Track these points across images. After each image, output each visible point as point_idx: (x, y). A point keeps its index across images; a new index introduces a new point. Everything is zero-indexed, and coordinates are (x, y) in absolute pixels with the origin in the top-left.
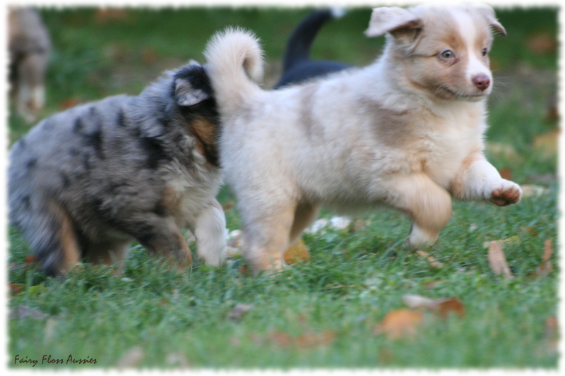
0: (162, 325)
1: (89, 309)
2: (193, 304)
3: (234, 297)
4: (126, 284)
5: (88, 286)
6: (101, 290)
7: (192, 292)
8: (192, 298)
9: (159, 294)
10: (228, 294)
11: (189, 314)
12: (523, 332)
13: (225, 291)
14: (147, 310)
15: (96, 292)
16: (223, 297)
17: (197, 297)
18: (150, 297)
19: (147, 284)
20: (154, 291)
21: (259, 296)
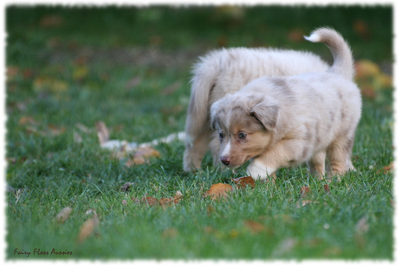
0: (82, 194)
1: (40, 186)
2: (100, 183)
3: (123, 179)
4: (62, 171)
5: (39, 174)
6: (47, 175)
7: (99, 176)
8: (99, 179)
9: (80, 177)
10: (120, 177)
11: (98, 188)
12: (288, 195)
13: (118, 176)
14: (74, 186)
15: (44, 177)
16: (117, 178)
17: (102, 178)
18: (75, 179)
19: (73, 171)
20: (77, 175)
21: (138, 177)
